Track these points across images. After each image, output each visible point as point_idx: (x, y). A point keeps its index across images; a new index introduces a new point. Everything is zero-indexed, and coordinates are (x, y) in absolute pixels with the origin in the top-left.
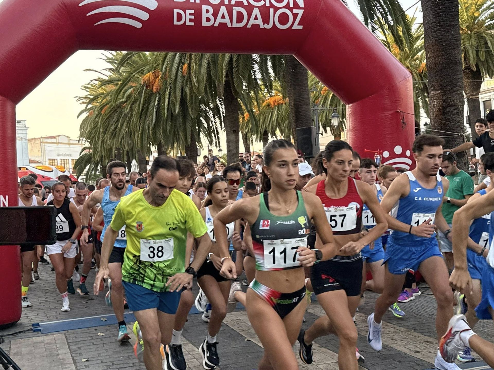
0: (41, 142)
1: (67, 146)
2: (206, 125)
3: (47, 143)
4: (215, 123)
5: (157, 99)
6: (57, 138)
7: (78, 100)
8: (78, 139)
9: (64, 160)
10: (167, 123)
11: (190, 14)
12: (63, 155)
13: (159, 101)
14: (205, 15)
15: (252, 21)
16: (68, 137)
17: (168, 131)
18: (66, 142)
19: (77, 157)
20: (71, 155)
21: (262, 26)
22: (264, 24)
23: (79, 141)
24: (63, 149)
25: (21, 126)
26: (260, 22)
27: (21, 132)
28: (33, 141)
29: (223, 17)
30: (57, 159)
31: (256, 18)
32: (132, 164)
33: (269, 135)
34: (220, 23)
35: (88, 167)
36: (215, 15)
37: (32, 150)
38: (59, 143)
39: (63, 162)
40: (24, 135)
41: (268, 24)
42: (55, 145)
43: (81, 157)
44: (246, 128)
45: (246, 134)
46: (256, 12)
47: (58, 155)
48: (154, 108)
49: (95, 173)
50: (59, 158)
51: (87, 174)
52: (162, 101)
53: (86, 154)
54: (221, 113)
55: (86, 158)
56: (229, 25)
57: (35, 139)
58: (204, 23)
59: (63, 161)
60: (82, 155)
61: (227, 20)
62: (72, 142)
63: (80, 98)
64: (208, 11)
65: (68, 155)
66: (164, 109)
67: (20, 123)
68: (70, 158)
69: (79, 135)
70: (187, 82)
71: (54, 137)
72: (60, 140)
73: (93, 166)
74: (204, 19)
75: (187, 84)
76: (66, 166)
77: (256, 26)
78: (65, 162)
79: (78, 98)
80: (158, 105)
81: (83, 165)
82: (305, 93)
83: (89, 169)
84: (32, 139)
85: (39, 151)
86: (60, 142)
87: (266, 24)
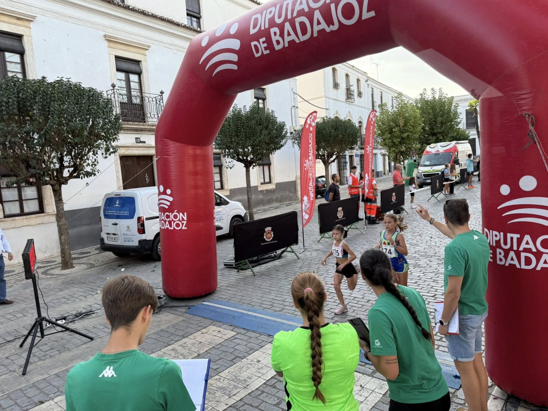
11: (263, 42)
14: (274, 39)
15: (316, 28)
21: (328, 30)
22: (329, 27)
26: (324, 25)
29: (289, 34)
31: (319, 23)
34: (289, 42)
36: (282, 35)
41: (333, 24)
46: (317, 15)
56: (297, 41)
58: (277, 48)
61: (293, 37)
64: (275, 34)
74: (275, 43)
77: (322, 32)
87: (331, 26)
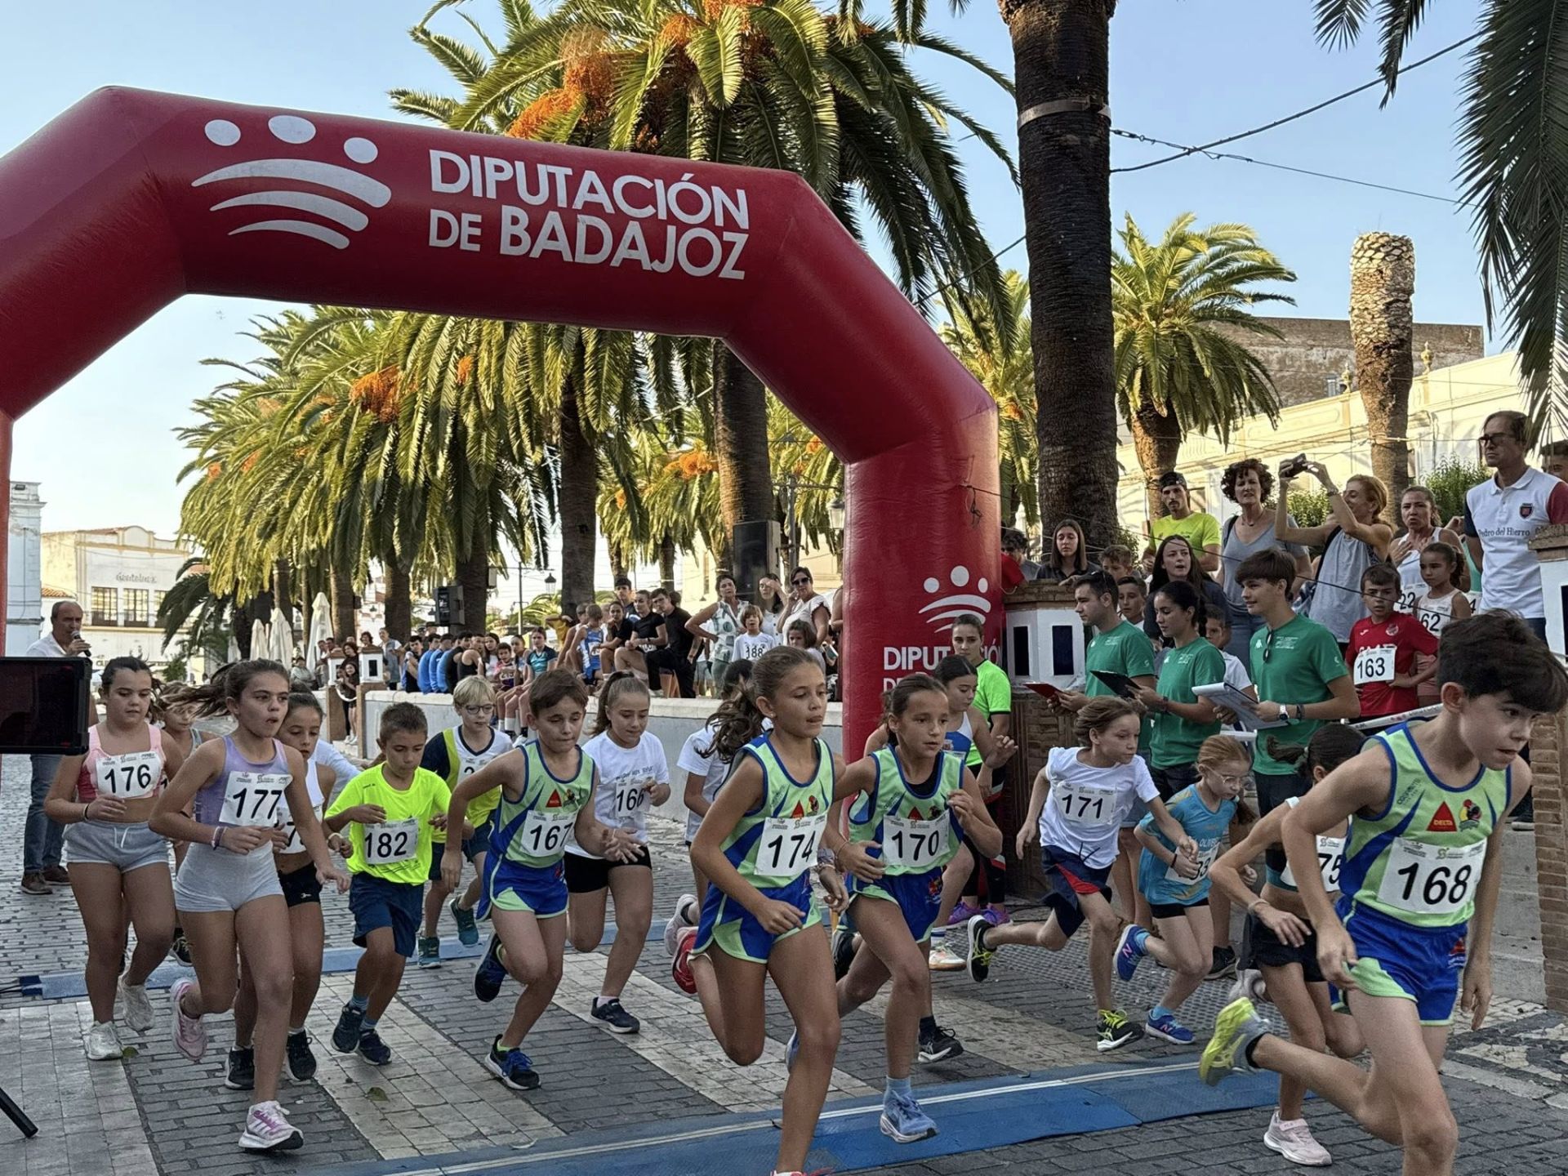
0: (78, 543)
1: (146, 554)
2: (513, 512)
3: (92, 544)
4: (538, 507)
5: (390, 439)
6: (120, 533)
7: (181, 438)
8: (176, 537)
9: (135, 591)
10: (410, 503)
11: (472, 224)
12: (133, 578)
13: (395, 445)
14: (507, 230)
15: (623, 252)
16: (151, 533)
17: (413, 521)
18: (144, 544)
19: (170, 583)
20: (153, 581)
21: (647, 265)
22: (651, 261)
23: (178, 542)
24: (134, 561)
25: (25, 497)
26: (642, 254)
27: (24, 512)
28: (57, 538)
29: (553, 236)
30: (116, 590)
31: (633, 245)
32: (315, 605)
33: (677, 547)
34: (544, 251)
35: (196, 612)
36: (534, 230)
37: (50, 562)
38: (125, 547)
39: (132, 598)
40: (33, 521)
41: (662, 261)
42: (115, 552)
43: (180, 584)
44: (619, 528)
45: (619, 544)
46: (633, 230)
47: (120, 578)
48: (379, 461)
49: (216, 627)
50: (120, 586)
51: (193, 632)
52: (402, 444)
53: (195, 577)
54: (554, 482)
55: (193, 587)
56: (567, 257)
57: (62, 534)
58: (506, 248)
59: (132, 594)
60: (185, 579)
61: (562, 244)
62: (158, 545)
63: (188, 431)
64: (515, 221)
65: (146, 580)
66: (406, 463)
67: (23, 489)
68: (151, 587)
69: (178, 527)
70: (468, 399)
71: (112, 532)
72: (128, 538)
73: (212, 609)
74: (505, 239)
75: (467, 406)
76: (138, 607)
77: (631, 265)
78: (138, 598)
79: (181, 432)
80: (392, 455)
81: (184, 604)
82: (759, 439)
83: (201, 616)
84: (53, 535)
85: (69, 565)
86: (127, 543)
87: (657, 262)
